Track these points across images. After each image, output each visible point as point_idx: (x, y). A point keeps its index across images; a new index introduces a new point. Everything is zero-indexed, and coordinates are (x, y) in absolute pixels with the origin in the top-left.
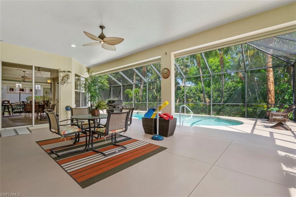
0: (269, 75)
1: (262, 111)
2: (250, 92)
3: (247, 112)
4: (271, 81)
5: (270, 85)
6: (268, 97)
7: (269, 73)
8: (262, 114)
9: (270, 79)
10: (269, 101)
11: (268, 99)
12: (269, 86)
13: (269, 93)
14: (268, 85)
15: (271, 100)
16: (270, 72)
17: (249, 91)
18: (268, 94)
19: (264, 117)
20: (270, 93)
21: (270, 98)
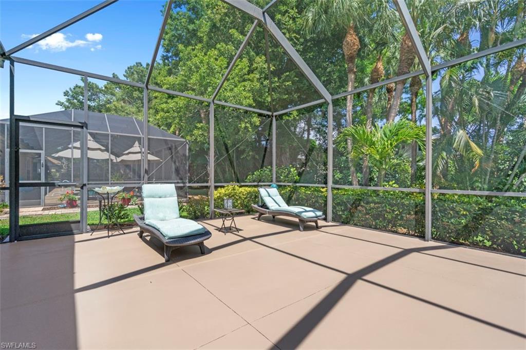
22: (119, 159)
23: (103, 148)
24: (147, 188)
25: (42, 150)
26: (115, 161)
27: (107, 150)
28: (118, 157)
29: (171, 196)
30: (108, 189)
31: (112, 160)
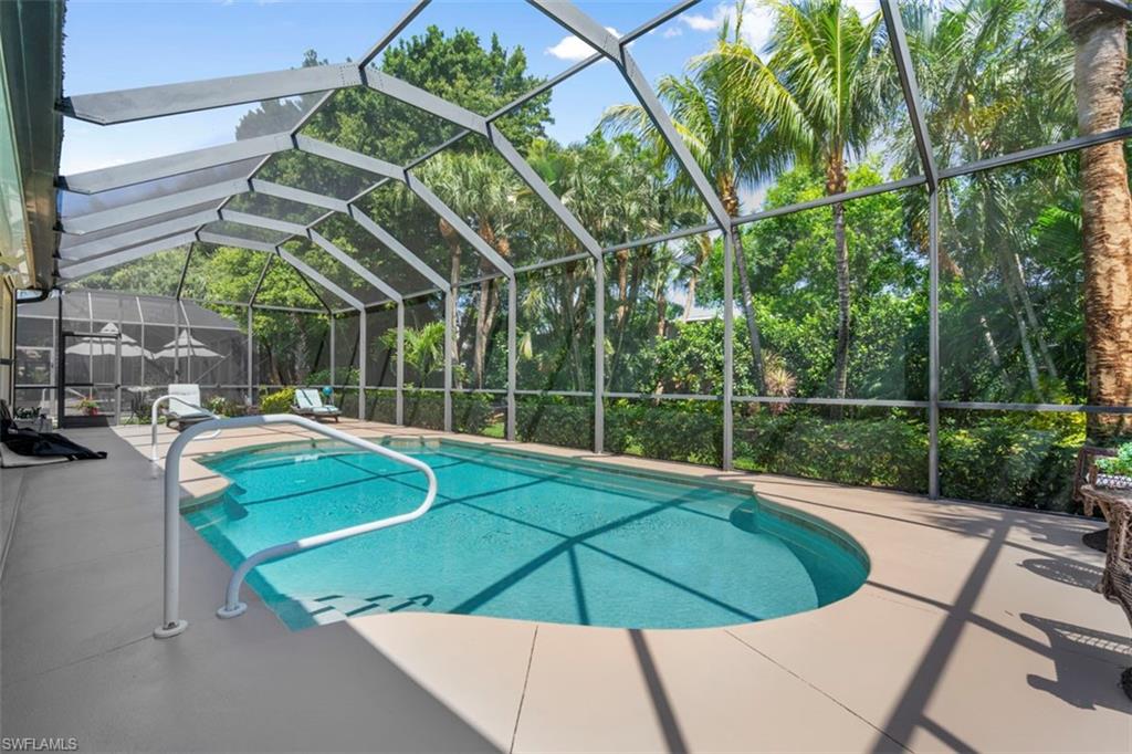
0: (1100, 209)
1: (1050, 459)
2: (988, 334)
3: (941, 459)
4: (1112, 248)
5: (1111, 272)
6: (1091, 356)
7: (1098, 193)
8: (1052, 475)
9: (1107, 231)
10: (1100, 384)
11: (1097, 372)
12: (1101, 283)
13: (1102, 330)
14: (1097, 274)
15: (1118, 375)
16: (1112, 185)
17: (985, 330)
18: (1095, 340)
19: (1059, 501)
20: (1108, 326)
21: (1109, 367)
22: (157, 356)
23: (133, 341)
24: (172, 387)
25: (51, 345)
26: (150, 358)
27: (139, 344)
28: (156, 352)
29: (194, 393)
30: (139, 389)
31: (145, 358)
